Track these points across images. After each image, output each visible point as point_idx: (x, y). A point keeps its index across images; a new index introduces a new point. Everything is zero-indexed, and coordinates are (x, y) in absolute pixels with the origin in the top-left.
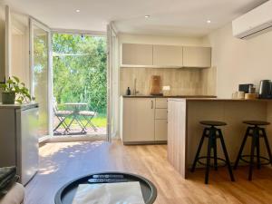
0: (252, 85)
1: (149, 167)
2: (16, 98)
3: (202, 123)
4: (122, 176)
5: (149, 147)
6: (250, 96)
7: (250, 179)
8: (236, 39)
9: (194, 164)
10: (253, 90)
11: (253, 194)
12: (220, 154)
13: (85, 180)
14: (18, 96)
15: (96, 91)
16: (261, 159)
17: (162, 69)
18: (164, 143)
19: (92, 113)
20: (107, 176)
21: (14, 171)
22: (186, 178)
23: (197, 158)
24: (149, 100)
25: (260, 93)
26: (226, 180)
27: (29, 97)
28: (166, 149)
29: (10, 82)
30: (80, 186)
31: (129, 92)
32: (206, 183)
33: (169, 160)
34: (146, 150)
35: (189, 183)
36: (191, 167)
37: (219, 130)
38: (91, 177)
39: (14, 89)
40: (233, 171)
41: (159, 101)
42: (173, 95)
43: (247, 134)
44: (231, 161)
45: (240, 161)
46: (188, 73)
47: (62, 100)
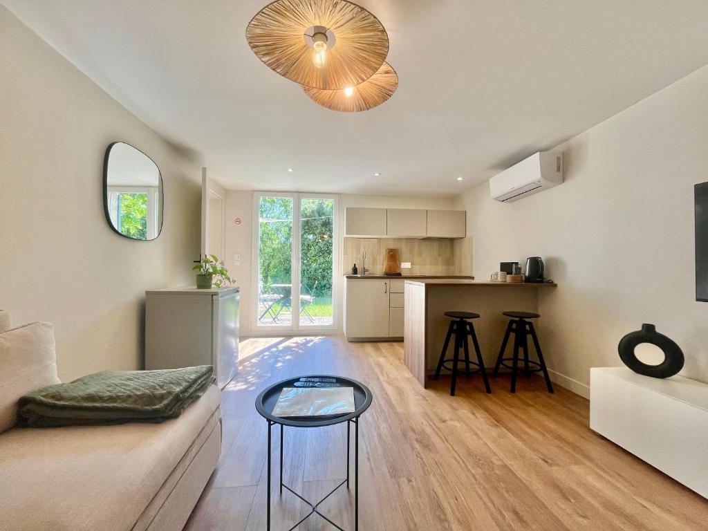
0: (517, 263)
1: (378, 372)
2: (213, 282)
3: (447, 314)
4: (334, 381)
5: (382, 345)
6: (514, 279)
7: (513, 391)
8: (496, 202)
9: (439, 369)
10: (519, 270)
11: (513, 410)
12: (473, 357)
13: (290, 383)
14: (216, 279)
15: (314, 265)
16: (530, 364)
17: (400, 239)
18: (400, 340)
19: (307, 297)
20: (317, 380)
21: (210, 370)
22: (426, 387)
23: (442, 362)
24: (382, 282)
25: (527, 274)
26: (480, 391)
27: (229, 279)
28: (403, 347)
29: (206, 262)
30: (285, 389)
31: (355, 270)
32: (453, 394)
33: (407, 363)
34: (377, 349)
35: (431, 394)
36: (434, 373)
37: (471, 325)
38: (298, 380)
39: (211, 270)
40: (490, 381)
41: (394, 284)
42: (415, 275)
43: (509, 330)
44: (486, 366)
45: (501, 366)
46: (436, 245)
47: (269, 279)
